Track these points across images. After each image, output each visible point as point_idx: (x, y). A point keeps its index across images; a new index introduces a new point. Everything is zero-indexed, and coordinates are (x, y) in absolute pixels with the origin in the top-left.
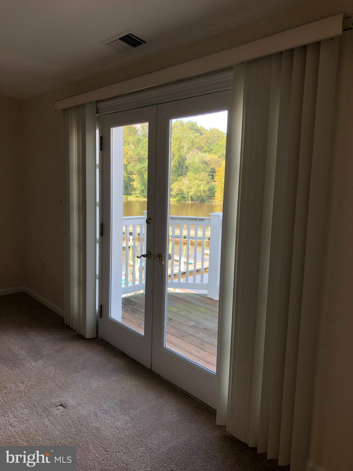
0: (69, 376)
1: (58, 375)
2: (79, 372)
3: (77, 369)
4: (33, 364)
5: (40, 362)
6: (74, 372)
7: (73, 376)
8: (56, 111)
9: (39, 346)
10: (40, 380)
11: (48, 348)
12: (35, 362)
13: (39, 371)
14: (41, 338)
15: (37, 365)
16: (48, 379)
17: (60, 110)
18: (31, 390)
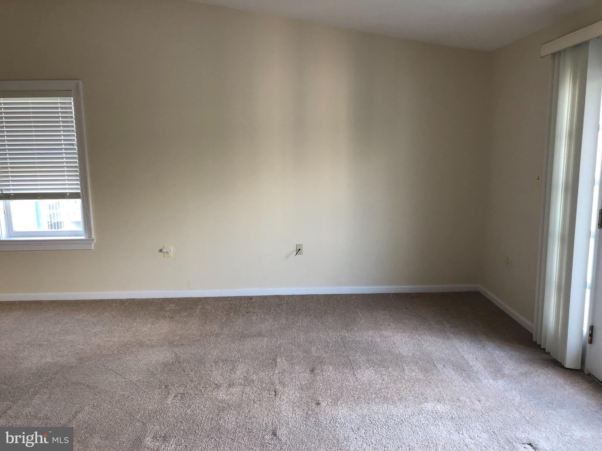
0: (540, 410)
1: (525, 405)
2: (555, 410)
3: (551, 404)
4: (491, 381)
5: (501, 383)
6: (546, 407)
7: (546, 412)
8: (542, 57)
9: (499, 362)
10: (501, 404)
11: (510, 366)
12: (493, 380)
13: (499, 392)
14: (501, 352)
15: (496, 384)
16: (511, 406)
17: (548, 55)
18: (489, 413)
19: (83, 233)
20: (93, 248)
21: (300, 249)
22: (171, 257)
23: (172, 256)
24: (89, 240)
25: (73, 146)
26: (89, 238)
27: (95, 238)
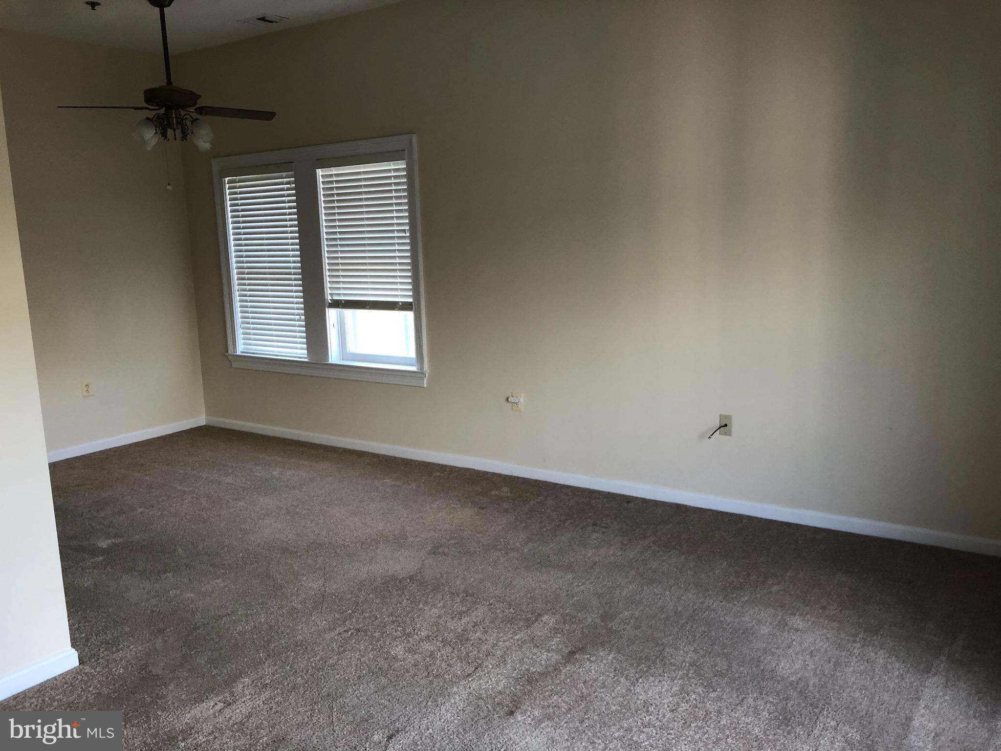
19: (415, 362)
20: (425, 386)
21: (726, 425)
22: (521, 411)
23: (523, 410)
24: (420, 374)
25: (405, 233)
26: (421, 369)
27: (428, 371)
